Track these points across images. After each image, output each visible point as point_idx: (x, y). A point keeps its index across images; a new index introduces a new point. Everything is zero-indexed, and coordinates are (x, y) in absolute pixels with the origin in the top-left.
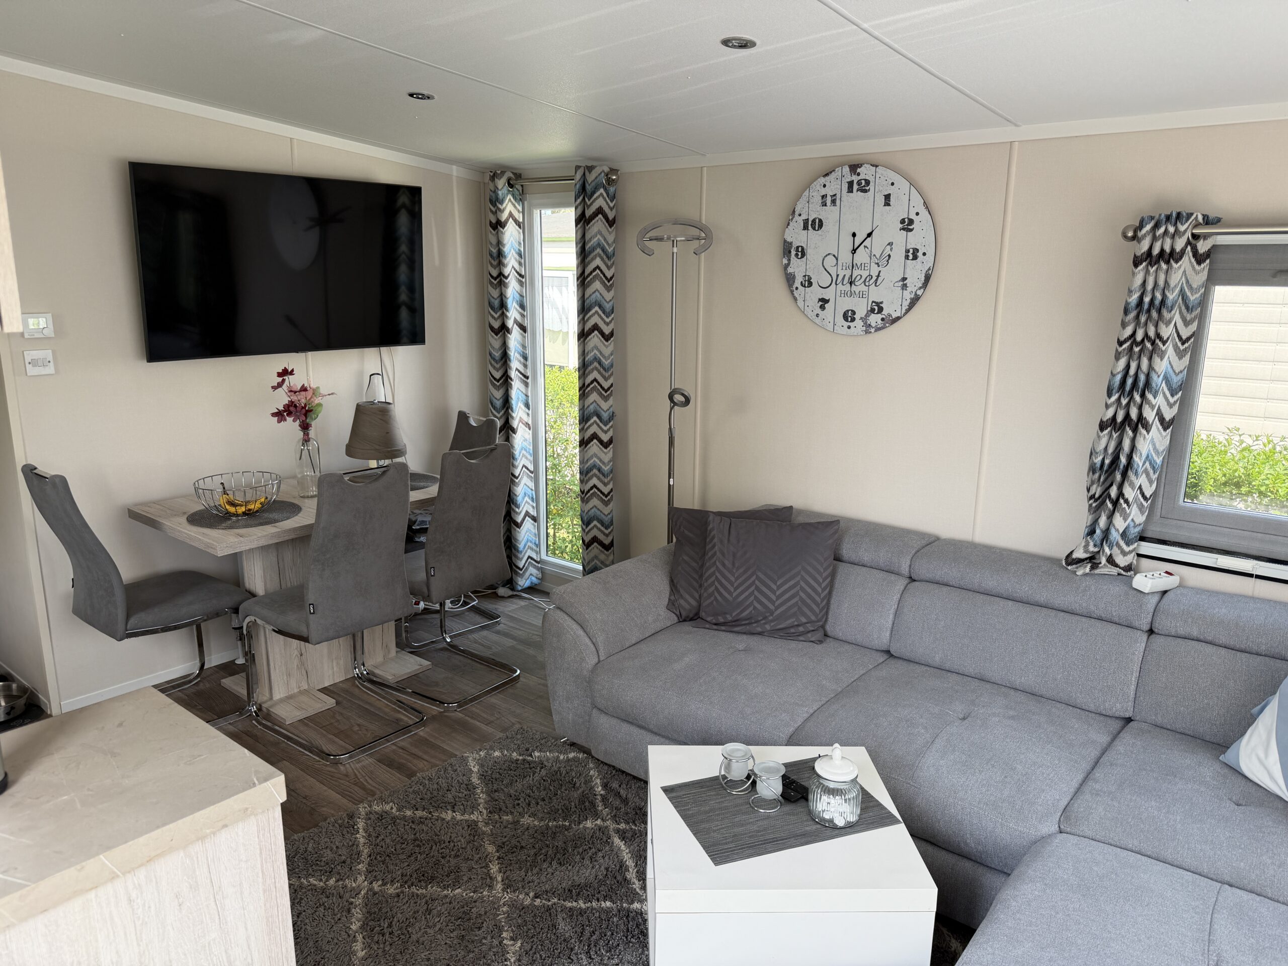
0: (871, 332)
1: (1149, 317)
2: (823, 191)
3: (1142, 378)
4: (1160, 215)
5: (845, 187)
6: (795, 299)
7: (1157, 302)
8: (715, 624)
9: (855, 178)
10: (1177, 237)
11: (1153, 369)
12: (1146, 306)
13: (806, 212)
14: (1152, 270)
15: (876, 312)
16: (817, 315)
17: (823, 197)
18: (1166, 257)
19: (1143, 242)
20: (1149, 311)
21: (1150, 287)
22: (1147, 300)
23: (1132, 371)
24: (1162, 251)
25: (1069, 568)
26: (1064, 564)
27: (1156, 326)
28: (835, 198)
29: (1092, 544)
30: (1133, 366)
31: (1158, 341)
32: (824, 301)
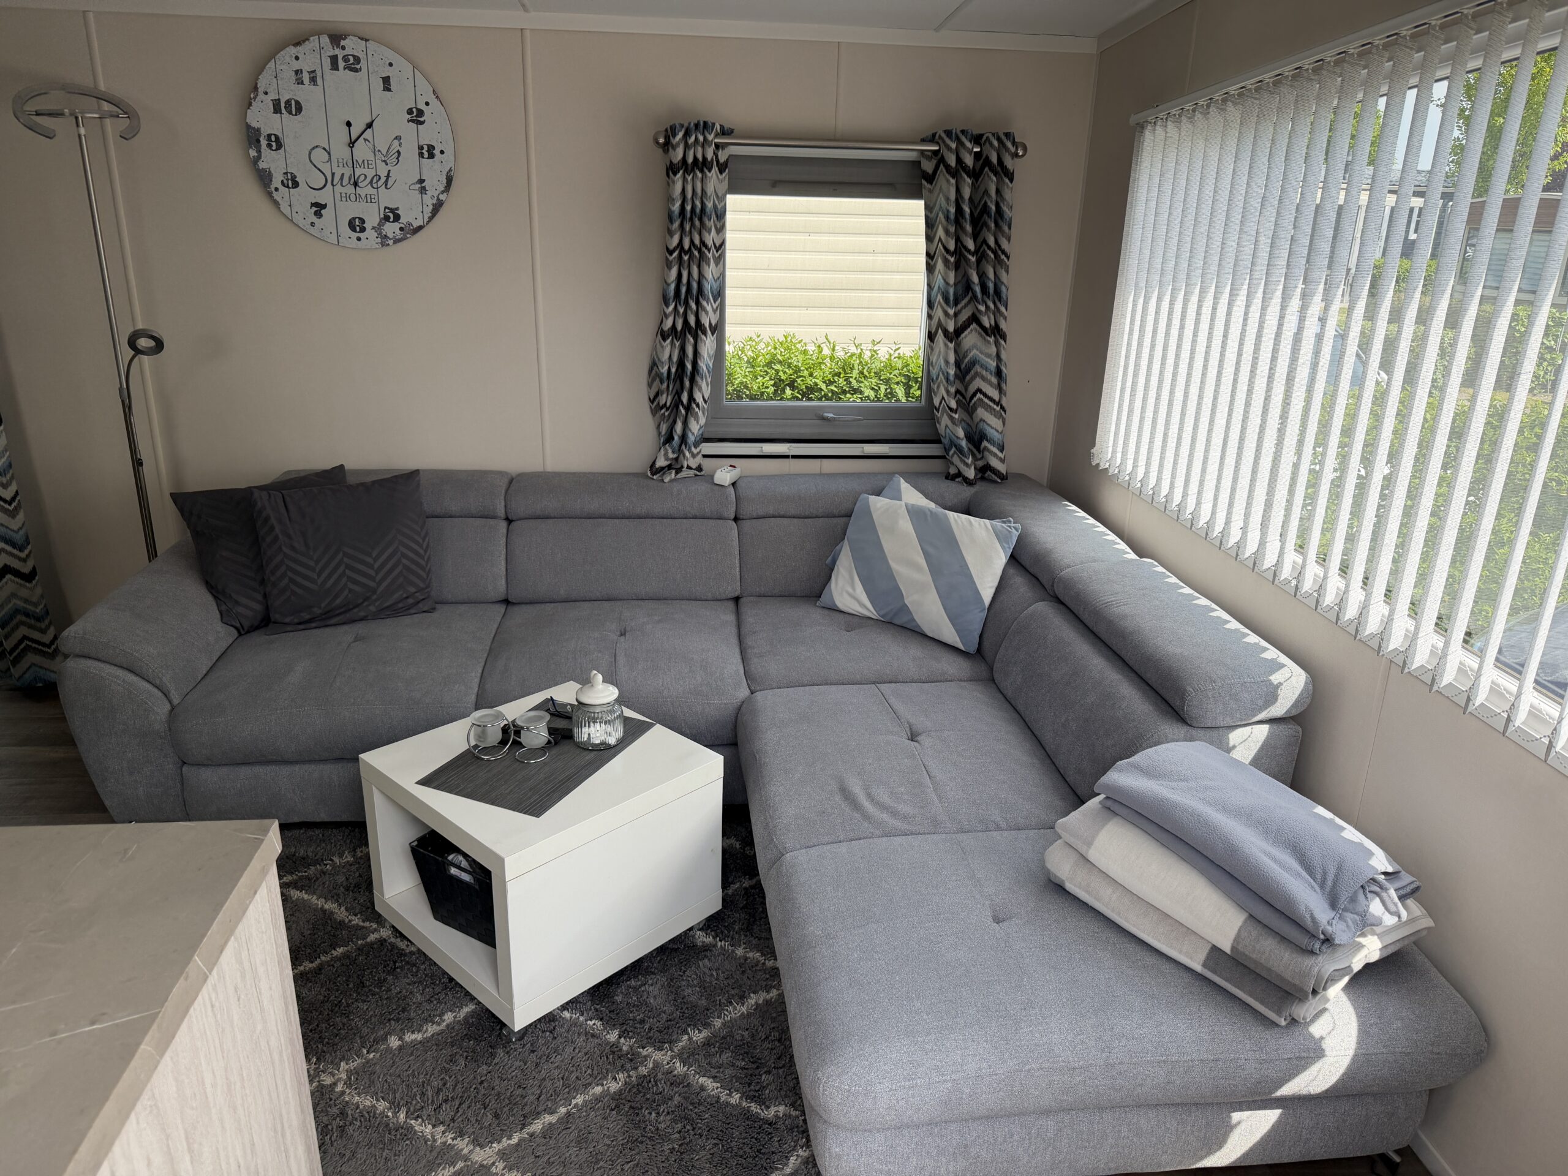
0: (388, 245)
1: (693, 225)
2: (296, 65)
3: (695, 285)
4: (690, 123)
5: (327, 63)
6: (276, 204)
7: (698, 210)
8: (300, 624)
9: (338, 52)
10: (706, 146)
11: (703, 276)
12: (688, 215)
13: (274, 90)
14: (689, 178)
15: (391, 220)
16: (312, 224)
17: (297, 72)
18: (700, 165)
19: (678, 149)
20: (691, 219)
21: (689, 195)
22: (689, 208)
23: (685, 280)
24: (695, 158)
25: (655, 477)
26: (649, 474)
27: (700, 234)
28: (314, 74)
29: (670, 451)
30: (685, 274)
31: (704, 249)
32: (319, 208)
